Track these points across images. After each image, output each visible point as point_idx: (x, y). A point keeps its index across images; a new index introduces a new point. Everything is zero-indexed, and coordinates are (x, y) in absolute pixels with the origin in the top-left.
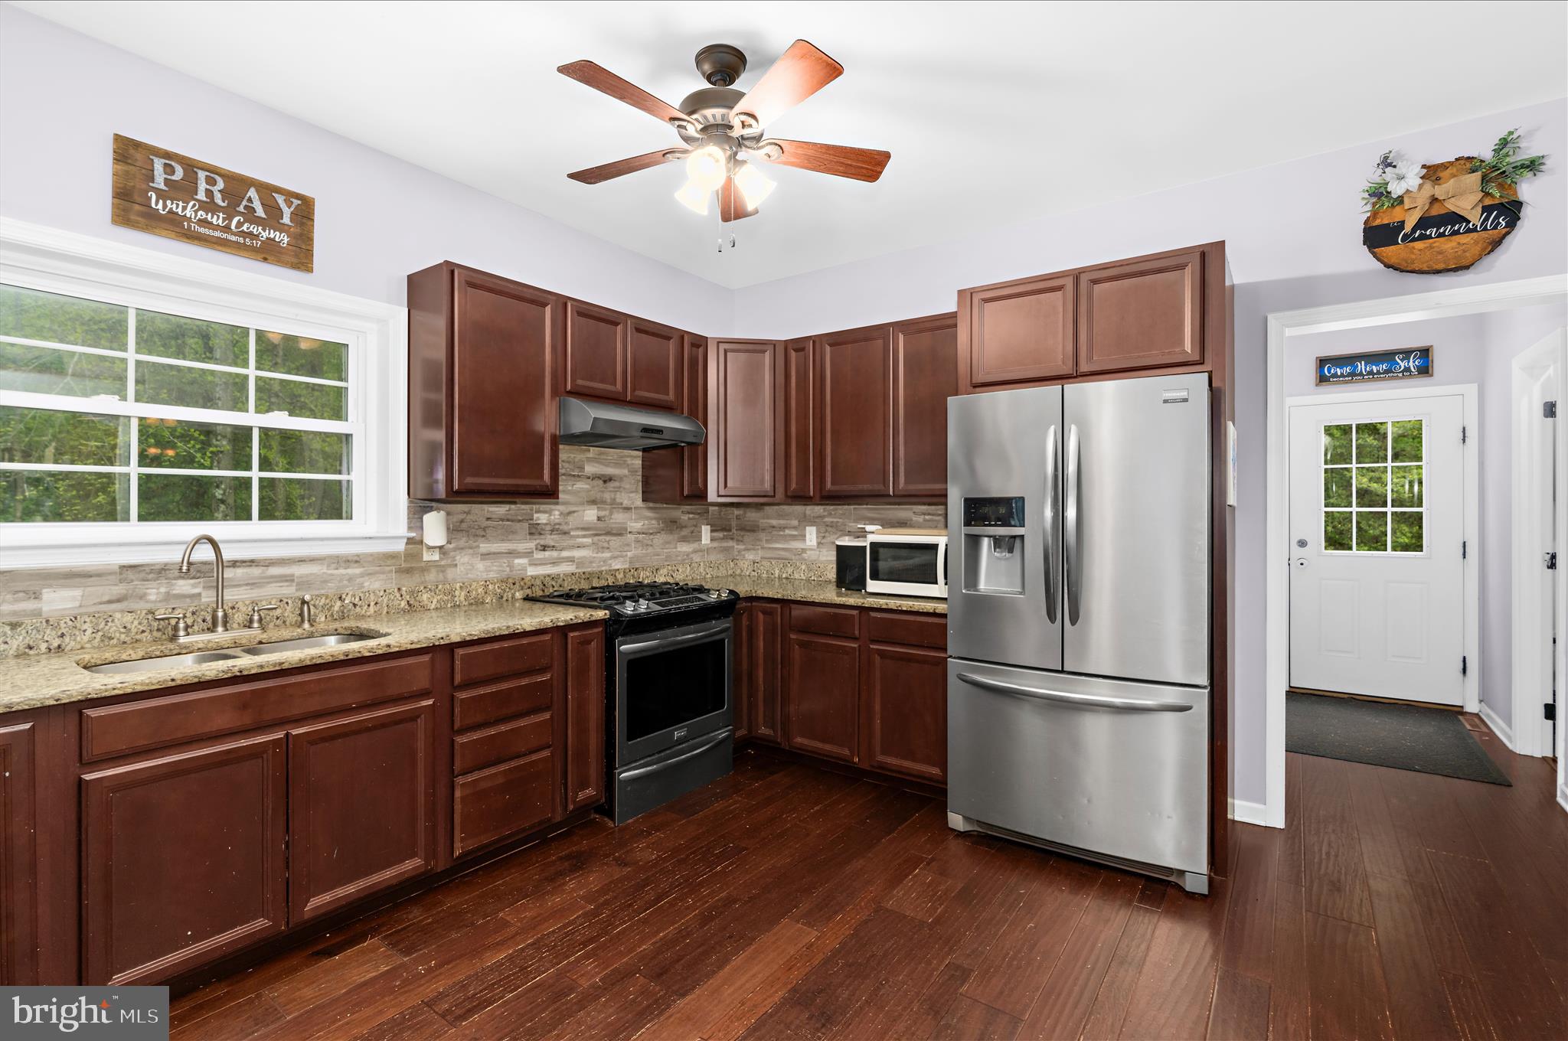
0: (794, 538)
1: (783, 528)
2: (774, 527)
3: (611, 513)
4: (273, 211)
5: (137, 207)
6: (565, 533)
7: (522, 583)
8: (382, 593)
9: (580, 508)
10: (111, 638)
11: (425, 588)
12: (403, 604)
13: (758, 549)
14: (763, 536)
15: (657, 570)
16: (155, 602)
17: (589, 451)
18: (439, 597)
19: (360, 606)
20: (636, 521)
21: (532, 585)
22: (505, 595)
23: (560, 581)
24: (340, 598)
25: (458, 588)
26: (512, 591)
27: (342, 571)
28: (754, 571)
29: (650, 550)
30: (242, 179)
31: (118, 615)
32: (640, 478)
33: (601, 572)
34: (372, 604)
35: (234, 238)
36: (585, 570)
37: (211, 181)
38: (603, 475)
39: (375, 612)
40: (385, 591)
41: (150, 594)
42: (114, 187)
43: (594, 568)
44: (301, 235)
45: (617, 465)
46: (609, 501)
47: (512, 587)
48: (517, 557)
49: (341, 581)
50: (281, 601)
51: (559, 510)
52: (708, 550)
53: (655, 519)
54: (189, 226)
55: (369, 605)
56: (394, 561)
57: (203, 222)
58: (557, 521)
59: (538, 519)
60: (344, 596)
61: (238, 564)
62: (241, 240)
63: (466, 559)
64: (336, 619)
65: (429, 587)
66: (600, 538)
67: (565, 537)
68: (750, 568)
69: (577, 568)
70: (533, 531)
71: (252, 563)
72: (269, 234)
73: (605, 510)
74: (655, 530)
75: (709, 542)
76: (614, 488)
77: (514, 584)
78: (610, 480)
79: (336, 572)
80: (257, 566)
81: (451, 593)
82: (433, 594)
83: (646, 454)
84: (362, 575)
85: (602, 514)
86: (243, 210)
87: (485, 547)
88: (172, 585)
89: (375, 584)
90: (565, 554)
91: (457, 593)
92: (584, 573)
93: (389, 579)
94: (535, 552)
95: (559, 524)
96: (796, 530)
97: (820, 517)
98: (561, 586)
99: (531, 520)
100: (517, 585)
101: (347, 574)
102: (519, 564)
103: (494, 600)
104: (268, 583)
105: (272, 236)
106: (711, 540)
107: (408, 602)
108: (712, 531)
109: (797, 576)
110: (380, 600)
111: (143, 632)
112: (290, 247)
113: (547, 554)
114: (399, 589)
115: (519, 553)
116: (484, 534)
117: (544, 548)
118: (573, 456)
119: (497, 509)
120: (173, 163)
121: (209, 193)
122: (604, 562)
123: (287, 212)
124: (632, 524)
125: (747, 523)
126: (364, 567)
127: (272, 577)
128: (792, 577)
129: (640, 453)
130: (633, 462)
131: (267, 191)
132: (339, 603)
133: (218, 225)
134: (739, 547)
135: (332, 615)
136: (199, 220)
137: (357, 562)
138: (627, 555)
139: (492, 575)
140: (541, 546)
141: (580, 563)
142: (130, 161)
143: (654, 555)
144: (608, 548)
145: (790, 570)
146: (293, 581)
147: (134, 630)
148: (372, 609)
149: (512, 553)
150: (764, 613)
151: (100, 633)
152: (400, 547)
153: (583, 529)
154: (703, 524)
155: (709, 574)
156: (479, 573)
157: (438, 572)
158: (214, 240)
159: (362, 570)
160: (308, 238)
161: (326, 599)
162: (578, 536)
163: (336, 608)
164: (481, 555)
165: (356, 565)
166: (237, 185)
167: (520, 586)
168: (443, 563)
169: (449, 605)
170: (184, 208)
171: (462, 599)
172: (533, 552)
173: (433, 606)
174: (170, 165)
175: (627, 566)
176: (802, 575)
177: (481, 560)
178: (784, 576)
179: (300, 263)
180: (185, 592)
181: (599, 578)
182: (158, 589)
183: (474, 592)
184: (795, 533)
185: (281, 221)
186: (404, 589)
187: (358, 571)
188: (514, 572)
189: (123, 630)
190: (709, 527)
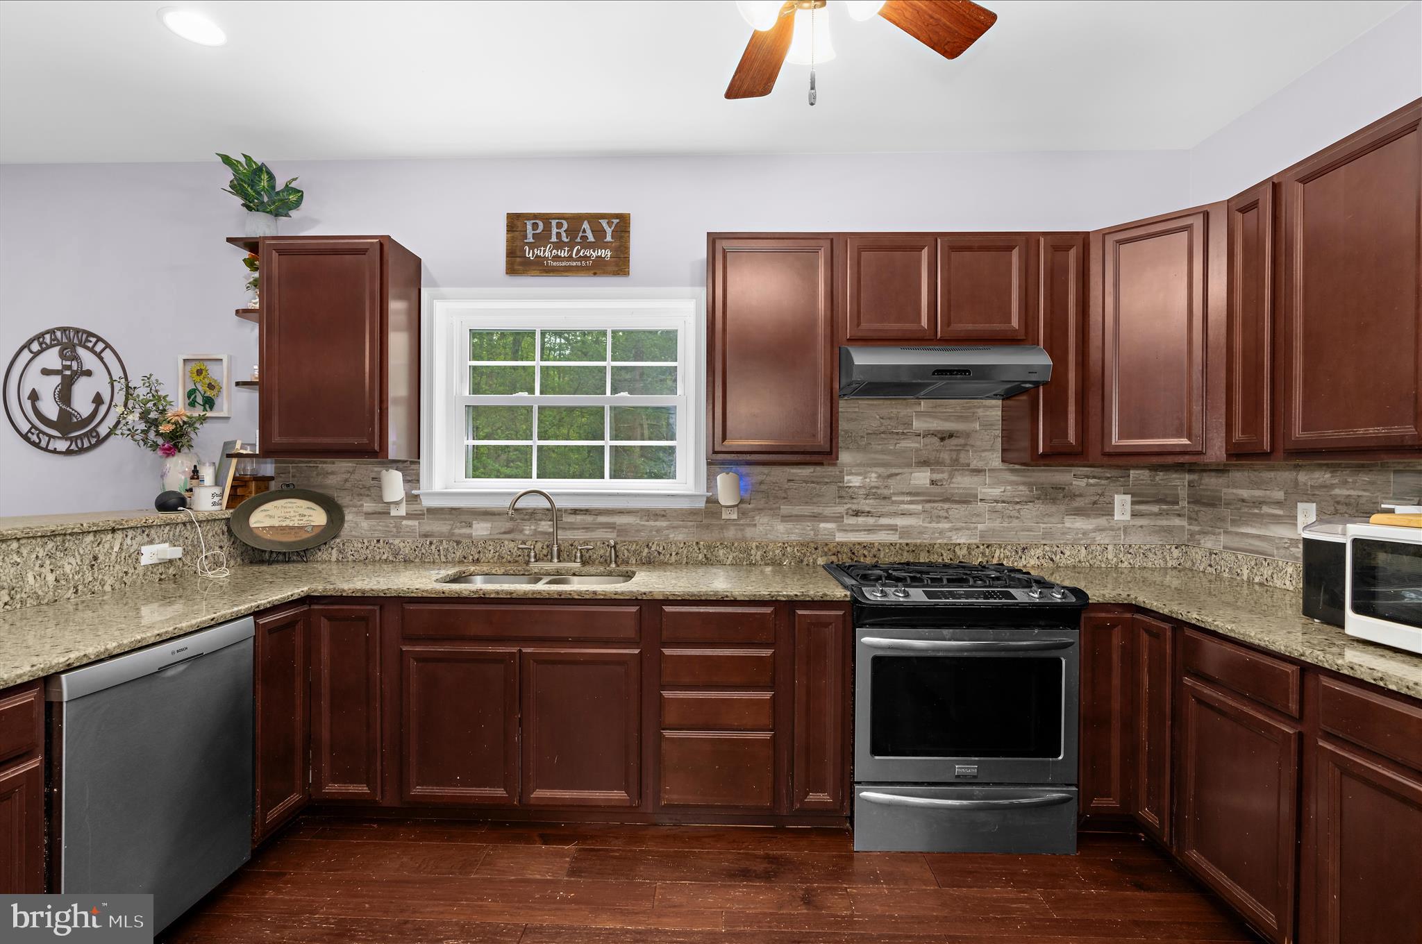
0: (1276, 520)
1: (1259, 503)
2: (1243, 501)
3: (951, 477)
4: (599, 233)
5: (518, 259)
6: (885, 498)
7: (826, 549)
8: (682, 545)
9: (906, 470)
10: (503, 558)
11: (721, 544)
12: (701, 556)
13: (1220, 534)
14: (1225, 512)
15: (1024, 549)
16: (528, 535)
17: (920, 404)
18: (735, 554)
19: (664, 555)
20: (991, 486)
21: (838, 552)
22: (806, 559)
23: (874, 551)
24: (648, 546)
25: (754, 547)
26: (814, 556)
27: (652, 523)
28: (1210, 566)
29: (1015, 523)
30: (580, 217)
31: (506, 542)
32: (999, 433)
33: (933, 545)
34: (674, 554)
35: (574, 264)
36: (909, 541)
37: (559, 226)
38: (939, 431)
39: (676, 561)
40: (685, 543)
41: (526, 530)
42: (507, 249)
43: (926, 539)
44: (620, 247)
45: (961, 418)
46: (948, 461)
47: (813, 551)
48: (823, 522)
49: (651, 531)
50: (604, 543)
51: (876, 472)
52: (1126, 529)
53: (1024, 484)
54: (547, 263)
55: (671, 555)
56: (695, 517)
57: (557, 258)
58: (873, 484)
59: (849, 481)
60: (650, 545)
61: (577, 512)
62: (579, 264)
63: (765, 520)
64: (644, 563)
65: (726, 543)
66: (936, 505)
67: (883, 502)
68: (1206, 562)
69: (900, 538)
70: (844, 494)
71: (586, 511)
72: (598, 253)
73: (943, 472)
74: (1024, 499)
75: (1127, 517)
76: (957, 445)
77: (816, 549)
78: (951, 436)
79: (647, 523)
80: (590, 514)
81: (747, 551)
82: (729, 550)
83: (1009, 402)
84: (668, 528)
85: (936, 476)
86: (579, 241)
87: (785, 509)
88: (538, 524)
89: (678, 536)
90: (884, 521)
91: (753, 552)
92: (907, 544)
93: (691, 533)
94: (845, 516)
95: (877, 488)
96: (1281, 508)
97: (1325, 487)
98: (875, 556)
99: (840, 482)
100: (820, 550)
101: (656, 526)
102: (825, 529)
103: (793, 564)
104: (598, 528)
105: (599, 254)
106: (1132, 515)
107: (705, 555)
108: (1133, 503)
109: (1278, 583)
110: (681, 550)
111: (520, 556)
112: (613, 259)
113: (861, 520)
114: (697, 543)
115: (826, 517)
116: (786, 496)
117: (857, 514)
118: (895, 411)
119: (799, 471)
120: (537, 221)
121: (558, 235)
122: (940, 533)
123: (609, 231)
124: (984, 490)
125: (1203, 493)
126: (669, 521)
127: (600, 524)
128: (1271, 583)
129: (999, 402)
130: (988, 413)
131: (594, 219)
132: (646, 550)
133: (565, 257)
134: (1191, 527)
135: (641, 560)
136: (554, 257)
137: (663, 516)
138: (976, 528)
139: (793, 537)
140: (853, 511)
141: (905, 532)
142: (514, 229)
143: (1023, 531)
144: (946, 518)
145: (1267, 572)
146: (615, 528)
147: (515, 554)
148: (673, 558)
149: (817, 517)
150: (1148, 631)
151: (497, 554)
152: (701, 504)
153: (909, 494)
154: (1117, 493)
155: (1126, 563)
156: (779, 535)
157: (736, 530)
158: (562, 269)
159: (668, 523)
160: (625, 247)
161: (636, 545)
162: (903, 502)
163: (644, 554)
164: (782, 517)
165: (663, 519)
166: (575, 220)
167: (823, 551)
168: (741, 522)
169: (745, 563)
170: (544, 251)
171: (758, 558)
172: (843, 517)
173: (729, 562)
174: (536, 223)
175: (977, 541)
176: (1288, 583)
177: (782, 521)
178: (1257, 580)
179: (619, 270)
180: (545, 530)
181: (928, 552)
182: (530, 526)
183: (771, 553)
184: (1280, 512)
185: (605, 240)
186: (702, 543)
187: (664, 524)
188: (820, 537)
189: (509, 553)
190: (1128, 498)
